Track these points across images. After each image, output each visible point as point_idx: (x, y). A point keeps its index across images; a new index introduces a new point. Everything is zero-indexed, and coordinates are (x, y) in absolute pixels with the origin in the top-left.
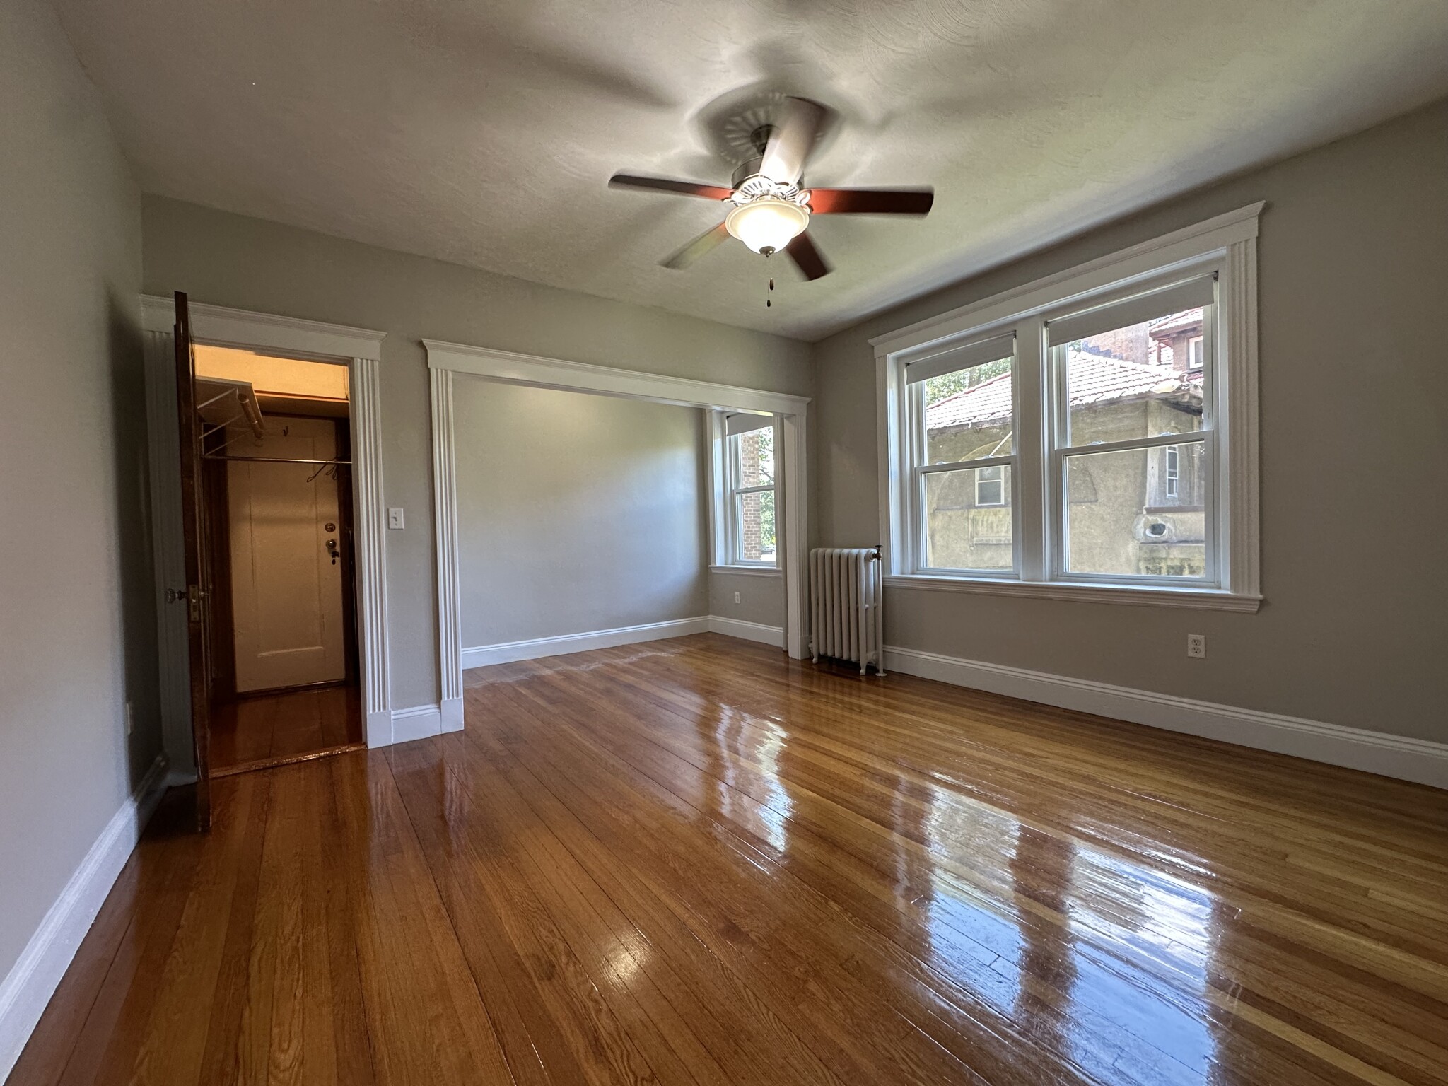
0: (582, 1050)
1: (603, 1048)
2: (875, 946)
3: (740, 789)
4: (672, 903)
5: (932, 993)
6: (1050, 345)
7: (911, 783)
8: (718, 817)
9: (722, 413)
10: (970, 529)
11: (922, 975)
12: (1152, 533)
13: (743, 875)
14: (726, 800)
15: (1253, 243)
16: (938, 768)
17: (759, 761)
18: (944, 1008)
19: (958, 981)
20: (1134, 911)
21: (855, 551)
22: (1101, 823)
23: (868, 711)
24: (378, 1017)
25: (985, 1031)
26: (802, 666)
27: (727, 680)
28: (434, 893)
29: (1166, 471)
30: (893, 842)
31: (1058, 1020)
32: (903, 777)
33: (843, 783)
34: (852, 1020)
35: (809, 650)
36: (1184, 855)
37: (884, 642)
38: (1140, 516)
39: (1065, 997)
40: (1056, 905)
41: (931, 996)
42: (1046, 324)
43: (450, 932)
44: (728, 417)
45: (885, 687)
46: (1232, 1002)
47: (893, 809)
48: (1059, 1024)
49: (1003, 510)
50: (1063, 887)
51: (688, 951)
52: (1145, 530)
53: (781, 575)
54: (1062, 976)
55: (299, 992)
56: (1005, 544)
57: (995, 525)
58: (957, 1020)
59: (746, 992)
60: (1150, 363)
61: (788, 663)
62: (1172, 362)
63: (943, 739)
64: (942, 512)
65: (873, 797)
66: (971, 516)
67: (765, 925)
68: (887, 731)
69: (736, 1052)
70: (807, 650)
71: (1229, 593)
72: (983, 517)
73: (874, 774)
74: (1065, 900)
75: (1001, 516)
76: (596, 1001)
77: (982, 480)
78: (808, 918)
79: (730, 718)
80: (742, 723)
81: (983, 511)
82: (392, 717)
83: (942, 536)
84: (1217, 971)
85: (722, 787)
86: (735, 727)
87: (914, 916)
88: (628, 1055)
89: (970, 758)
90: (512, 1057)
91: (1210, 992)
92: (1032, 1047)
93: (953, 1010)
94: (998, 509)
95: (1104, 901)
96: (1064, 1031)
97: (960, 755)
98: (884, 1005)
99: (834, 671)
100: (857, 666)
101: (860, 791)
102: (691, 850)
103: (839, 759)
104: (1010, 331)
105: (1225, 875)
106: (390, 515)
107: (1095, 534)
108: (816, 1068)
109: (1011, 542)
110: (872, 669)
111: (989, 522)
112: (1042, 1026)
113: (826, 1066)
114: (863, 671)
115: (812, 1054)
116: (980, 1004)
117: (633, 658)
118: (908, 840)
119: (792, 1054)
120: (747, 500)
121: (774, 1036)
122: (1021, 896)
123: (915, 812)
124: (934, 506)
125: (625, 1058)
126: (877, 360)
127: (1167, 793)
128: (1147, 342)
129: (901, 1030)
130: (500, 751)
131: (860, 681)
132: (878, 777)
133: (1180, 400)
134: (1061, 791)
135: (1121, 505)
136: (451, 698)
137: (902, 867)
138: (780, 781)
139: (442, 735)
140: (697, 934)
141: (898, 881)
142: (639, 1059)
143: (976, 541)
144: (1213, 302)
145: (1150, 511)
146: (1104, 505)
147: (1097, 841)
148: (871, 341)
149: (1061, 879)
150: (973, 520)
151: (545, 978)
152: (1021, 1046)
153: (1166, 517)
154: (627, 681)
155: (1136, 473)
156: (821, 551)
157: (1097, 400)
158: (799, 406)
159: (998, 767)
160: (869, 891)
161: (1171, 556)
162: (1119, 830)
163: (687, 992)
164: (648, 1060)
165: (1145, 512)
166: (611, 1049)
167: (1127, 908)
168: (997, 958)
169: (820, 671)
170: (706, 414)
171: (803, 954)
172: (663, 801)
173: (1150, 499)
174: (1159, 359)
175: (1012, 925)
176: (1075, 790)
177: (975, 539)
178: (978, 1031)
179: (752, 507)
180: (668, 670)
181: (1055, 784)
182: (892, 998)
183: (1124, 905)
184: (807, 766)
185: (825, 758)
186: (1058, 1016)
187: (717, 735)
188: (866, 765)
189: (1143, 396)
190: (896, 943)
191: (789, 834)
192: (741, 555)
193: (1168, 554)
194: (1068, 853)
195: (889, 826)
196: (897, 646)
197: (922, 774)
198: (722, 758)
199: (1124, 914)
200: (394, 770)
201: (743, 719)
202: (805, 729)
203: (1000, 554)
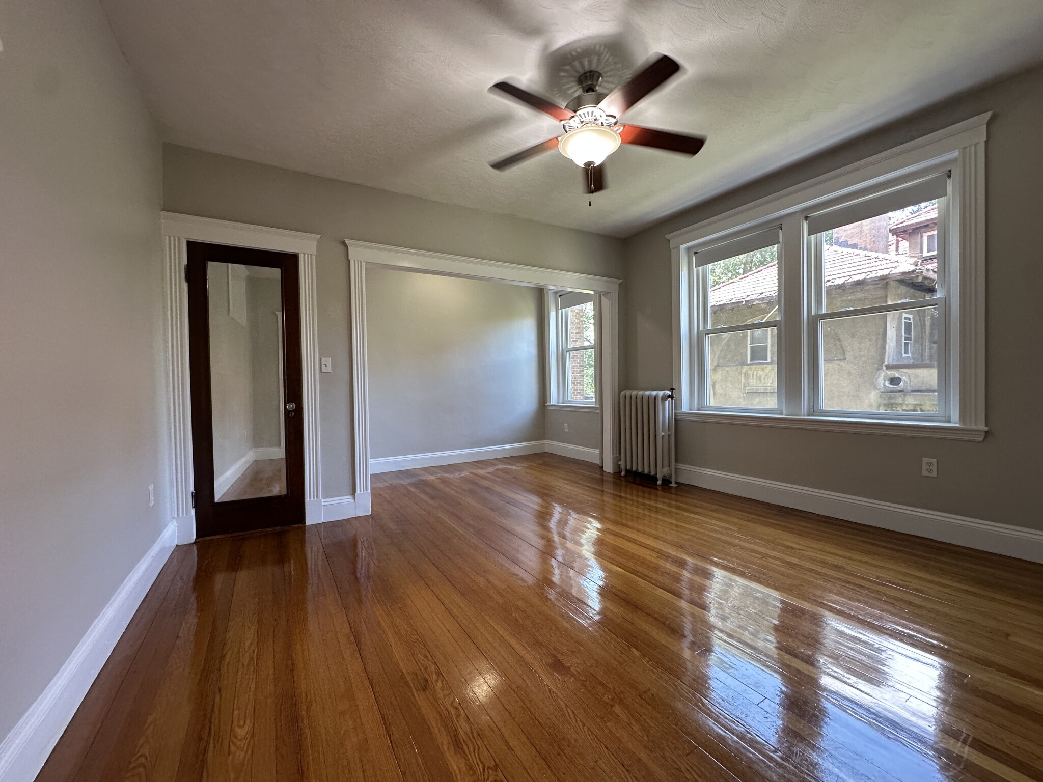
0: (445, 743)
1: (461, 743)
2: (666, 684)
3: (567, 565)
4: (513, 642)
5: (711, 722)
6: (810, 234)
7: (695, 564)
8: (551, 584)
9: (556, 293)
10: (743, 381)
11: (703, 708)
12: (891, 384)
13: (567, 625)
14: (557, 571)
15: (982, 145)
16: (717, 554)
17: (581, 545)
18: (720, 734)
19: (732, 714)
20: (877, 671)
21: (654, 393)
22: (849, 602)
23: (663, 511)
24: (304, 707)
25: (753, 754)
26: (613, 478)
27: (557, 486)
28: (346, 625)
29: (902, 336)
30: (682, 607)
31: (814, 751)
32: (690, 560)
33: (644, 563)
34: (648, 737)
35: (619, 466)
36: (920, 629)
37: (676, 461)
38: (881, 371)
39: (820, 733)
40: (811, 661)
41: (711, 724)
42: (806, 218)
43: (355, 653)
44: (560, 296)
45: (676, 495)
46: (963, 748)
47: (682, 583)
48: (815, 754)
49: (770, 366)
50: (818, 648)
51: (525, 677)
52: (885, 382)
53: (598, 411)
54: (817, 717)
55: (253, 687)
56: (771, 392)
57: (762, 378)
58: (731, 744)
59: (567, 710)
60: (889, 253)
61: (602, 475)
62: (907, 252)
63: (721, 533)
64: (721, 368)
65: (665, 573)
66: (744, 370)
67: (582, 662)
68: (677, 526)
69: (559, 754)
70: (617, 467)
71: (958, 425)
72: (754, 372)
73: (667, 557)
74: (819, 659)
75: (768, 371)
76: (456, 708)
77: (752, 344)
78: (615, 659)
79: (560, 513)
80: (569, 517)
81: (753, 367)
82: (323, 504)
83: (721, 386)
84: (950, 723)
85: (554, 562)
86: (563, 520)
87: (697, 663)
88: (479, 749)
89: (742, 548)
90: (395, 744)
91: (944, 738)
92: (792, 769)
93: (728, 736)
94: (765, 365)
95: (852, 661)
96: (819, 759)
97: (735, 545)
98: (674, 728)
99: (638, 482)
100: (655, 479)
101: (656, 569)
102: (528, 605)
103: (641, 545)
104: (778, 224)
105: (955, 647)
106: (322, 363)
107: (844, 385)
108: (621, 772)
109: (776, 391)
110: (666, 481)
111: (758, 375)
112: (801, 754)
113: (627, 770)
114: (659, 482)
115: (616, 761)
116: (750, 733)
117: (491, 470)
118: (693, 606)
119: (600, 758)
120: (574, 358)
121: (588, 744)
122: (783, 653)
123: (698, 586)
124: (716, 363)
125: (476, 752)
126: (672, 250)
127: (904, 581)
128: (887, 238)
129: (687, 748)
130: (395, 530)
131: (657, 489)
132: (670, 559)
133: (915, 280)
134: (816, 576)
135: (864, 362)
136: (362, 492)
137: (688, 626)
138: (596, 559)
139: (356, 517)
140: (531, 665)
141: (685, 637)
142: (486, 753)
143: (748, 390)
144: (946, 195)
145: (889, 367)
146: (851, 362)
147: (846, 615)
148: (667, 236)
149: (814, 642)
150: (746, 374)
151: (421, 690)
152: (783, 768)
153: (902, 371)
154: (486, 485)
155: (878, 338)
156: (628, 393)
157: (846, 282)
158: (614, 286)
159: (764, 556)
160: (663, 642)
161: (906, 402)
162: (865, 608)
163: (523, 707)
164: (493, 754)
165: (884, 368)
166: (466, 744)
167: (871, 668)
168: (764, 700)
169: (627, 481)
170: (544, 294)
171: (610, 685)
172: (509, 569)
173: (889, 358)
174: (897, 249)
175: (776, 675)
176: (827, 575)
177: (747, 388)
178: (748, 754)
179: (577, 363)
180: (515, 478)
181: (812, 571)
182: (679, 724)
183: (869, 665)
184: (617, 550)
185: (630, 544)
186: (813, 747)
187: (550, 524)
188: (661, 550)
189: (885, 278)
190: (683, 683)
191: (602, 597)
192: (570, 397)
193: (904, 400)
194: (822, 623)
195: (679, 595)
196: (686, 464)
197: (704, 558)
198: (554, 541)
199: (870, 672)
200: (323, 540)
201: (570, 515)
202: (616, 523)
203: (767, 399)
